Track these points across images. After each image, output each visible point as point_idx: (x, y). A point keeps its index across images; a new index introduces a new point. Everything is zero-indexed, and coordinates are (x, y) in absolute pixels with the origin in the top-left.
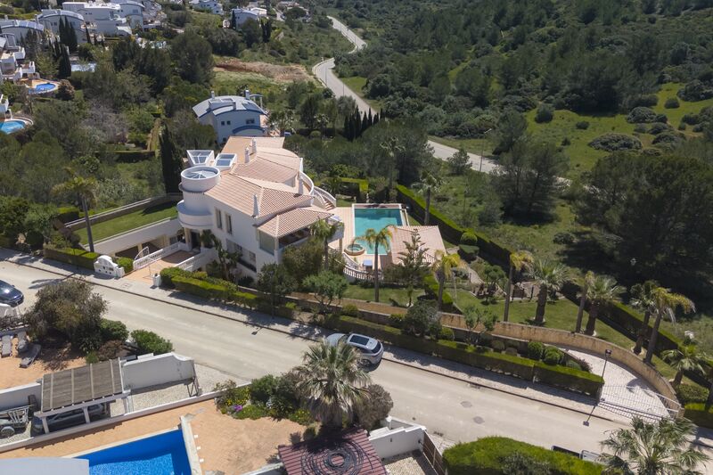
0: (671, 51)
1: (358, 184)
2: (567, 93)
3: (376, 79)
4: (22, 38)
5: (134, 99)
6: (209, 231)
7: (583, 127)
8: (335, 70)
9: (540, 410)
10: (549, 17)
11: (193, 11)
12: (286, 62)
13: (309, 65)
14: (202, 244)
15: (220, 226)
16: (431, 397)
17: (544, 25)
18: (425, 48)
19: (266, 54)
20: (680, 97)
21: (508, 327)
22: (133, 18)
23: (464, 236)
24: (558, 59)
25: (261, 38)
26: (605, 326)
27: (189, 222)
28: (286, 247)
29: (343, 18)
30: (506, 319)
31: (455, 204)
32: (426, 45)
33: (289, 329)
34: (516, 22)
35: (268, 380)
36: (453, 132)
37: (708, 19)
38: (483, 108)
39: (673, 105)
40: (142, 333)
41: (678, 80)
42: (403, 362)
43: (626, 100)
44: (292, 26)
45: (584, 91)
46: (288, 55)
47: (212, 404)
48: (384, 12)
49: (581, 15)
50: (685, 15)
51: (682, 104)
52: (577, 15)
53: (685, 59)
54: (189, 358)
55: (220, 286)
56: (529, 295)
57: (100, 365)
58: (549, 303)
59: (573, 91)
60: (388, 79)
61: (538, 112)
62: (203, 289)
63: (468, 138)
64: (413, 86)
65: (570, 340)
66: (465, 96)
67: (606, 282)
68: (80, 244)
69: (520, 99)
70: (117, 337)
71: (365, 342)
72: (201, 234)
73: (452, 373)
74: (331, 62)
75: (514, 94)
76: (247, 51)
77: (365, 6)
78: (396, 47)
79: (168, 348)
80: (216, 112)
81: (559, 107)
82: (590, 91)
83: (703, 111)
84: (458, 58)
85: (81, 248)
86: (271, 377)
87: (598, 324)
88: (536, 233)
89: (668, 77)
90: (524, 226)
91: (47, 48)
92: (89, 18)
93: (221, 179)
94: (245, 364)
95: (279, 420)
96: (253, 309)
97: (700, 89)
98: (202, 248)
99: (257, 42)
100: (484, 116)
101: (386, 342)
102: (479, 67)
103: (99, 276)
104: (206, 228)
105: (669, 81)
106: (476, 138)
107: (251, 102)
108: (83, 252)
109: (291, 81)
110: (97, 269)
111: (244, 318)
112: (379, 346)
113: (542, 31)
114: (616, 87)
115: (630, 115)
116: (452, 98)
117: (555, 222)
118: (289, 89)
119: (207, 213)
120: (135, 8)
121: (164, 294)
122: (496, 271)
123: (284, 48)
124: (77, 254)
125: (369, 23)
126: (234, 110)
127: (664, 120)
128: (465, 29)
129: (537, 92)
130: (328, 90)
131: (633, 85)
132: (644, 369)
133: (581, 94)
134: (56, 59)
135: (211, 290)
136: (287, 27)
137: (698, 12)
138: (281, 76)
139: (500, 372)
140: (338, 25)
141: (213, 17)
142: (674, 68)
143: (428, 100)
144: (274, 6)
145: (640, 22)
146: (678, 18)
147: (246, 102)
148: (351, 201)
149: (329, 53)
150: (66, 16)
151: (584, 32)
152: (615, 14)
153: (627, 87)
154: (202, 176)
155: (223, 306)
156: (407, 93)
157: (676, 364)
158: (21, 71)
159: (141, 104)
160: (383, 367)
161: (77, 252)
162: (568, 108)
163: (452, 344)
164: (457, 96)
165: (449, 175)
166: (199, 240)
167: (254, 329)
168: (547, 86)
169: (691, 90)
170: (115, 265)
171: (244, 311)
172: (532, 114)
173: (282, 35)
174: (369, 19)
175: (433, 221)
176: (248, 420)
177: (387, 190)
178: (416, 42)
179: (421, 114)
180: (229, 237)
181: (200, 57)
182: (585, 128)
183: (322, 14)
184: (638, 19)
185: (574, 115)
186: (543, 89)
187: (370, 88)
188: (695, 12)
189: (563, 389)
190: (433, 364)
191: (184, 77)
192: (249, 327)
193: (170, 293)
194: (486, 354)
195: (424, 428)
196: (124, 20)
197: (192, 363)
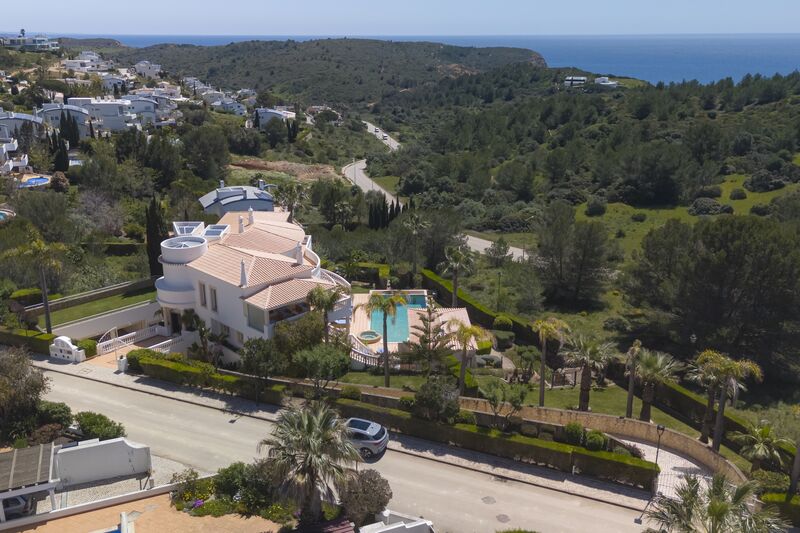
0: (733, 143)
1: (378, 269)
2: (621, 185)
3: (408, 175)
4: (16, 130)
5: (135, 193)
6: (193, 311)
7: (640, 219)
8: (367, 171)
9: (581, 506)
10: (600, 115)
11: (214, 112)
12: (313, 162)
13: (339, 166)
14: (183, 326)
15: (204, 304)
16: (444, 492)
17: (594, 122)
18: (466, 149)
19: (292, 154)
20: (746, 187)
21: (543, 413)
22: (145, 115)
23: (497, 320)
24: (609, 150)
25: (286, 139)
26: (663, 415)
27: (168, 299)
28: (279, 322)
29: (379, 123)
30: (542, 404)
31: (490, 293)
32: (468, 146)
33: (275, 417)
34: (565, 119)
35: (237, 468)
36: (492, 226)
37: (773, 113)
38: (527, 202)
39: (738, 196)
40: (88, 415)
41: (743, 170)
42: (412, 452)
43: (686, 192)
44: (322, 129)
45: (639, 182)
46: (315, 156)
47: (166, 500)
48: (424, 117)
49: (634, 111)
50: (748, 109)
51: (749, 195)
52: (630, 111)
53: (749, 150)
54: (145, 446)
55: (196, 368)
56: (572, 382)
57: (28, 450)
58: (596, 390)
59: (627, 183)
60: (422, 174)
61: (588, 205)
62: (175, 371)
63: (510, 232)
64: (451, 181)
65: (619, 427)
66: (507, 190)
67: (661, 359)
68: (37, 326)
69: (567, 192)
70: (58, 421)
71: (365, 426)
72: (182, 314)
73: (472, 464)
74: (362, 164)
75: (562, 187)
76: (270, 152)
77: (403, 111)
78: (434, 148)
79: (118, 432)
80: (223, 202)
81: (613, 199)
82: (647, 182)
83: (773, 201)
84: (501, 155)
85: (37, 330)
86: (241, 464)
87: (654, 411)
88: (583, 320)
89: (732, 167)
90: (569, 313)
91: (43, 141)
92: (95, 114)
93: (209, 250)
94: (216, 457)
95: (248, 517)
96: (234, 394)
97: (768, 178)
98: (183, 332)
99: (282, 142)
100: (527, 209)
101: (393, 430)
102: (524, 163)
103: (54, 361)
104: (188, 307)
105: (734, 172)
106: (519, 232)
107: (265, 192)
108: (36, 333)
109: (317, 180)
110: (52, 353)
111: (222, 404)
112: (382, 433)
113: (594, 128)
114: (674, 177)
115: (691, 207)
116: (492, 191)
117: (606, 309)
118: (313, 186)
119: (190, 288)
120: (148, 104)
121: (129, 380)
122: (531, 351)
123: (312, 150)
124: (30, 335)
125: (407, 128)
126: (245, 199)
127: (729, 210)
128: (509, 129)
129: (587, 186)
130: (356, 187)
131: (693, 175)
132: (709, 458)
133: (636, 185)
134: (52, 152)
135: (185, 373)
136: (317, 130)
137: (762, 107)
138: (305, 175)
139: (532, 462)
140: (371, 128)
141: (235, 117)
142: (738, 159)
143: (467, 196)
144: (304, 110)
145: (700, 117)
146: (741, 113)
147: (258, 191)
148: (370, 287)
149: (362, 154)
150: (68, 110)
151: (638, 126)
152: (671, 110)
153: (687, 176)
154: (185, 246)
155: (198, 393)
156: (442, 188)
157: (748, 451)
158: (11, 164)
159: (144, 199)
160: (387, 457)
161: (31, 334)
162: (622, 201)
163: (472, 429)
164: (499, 189)
165: (487, 268)
166: (180, 322)
167: (233, 417)
168: (599, 179)
169: (758, 180)
170: (75, 347)
171: (223, 398)
172: (583, 207)
173: (310, 136)
174: (407, 125)
175: (461, 304)
176: (208, 519)
177: (411, 274)
178: (456, 143)
179: (457, 208)
180: (213, 315)
181: (214, 152)
182: (642, 220)
183: (357, 119)
184: (697, 114)
185: (629, 208)
186: (594, 181)
187: (403, 185)
188: (759, 106)
189: (610, 481)
190: (450, 453)
191: (196, 173)
192: (227, 415)
193: (136, 378)
194: (513, 439)
195: (429, 523)
196: (134, 116)
197: (147, 451)
